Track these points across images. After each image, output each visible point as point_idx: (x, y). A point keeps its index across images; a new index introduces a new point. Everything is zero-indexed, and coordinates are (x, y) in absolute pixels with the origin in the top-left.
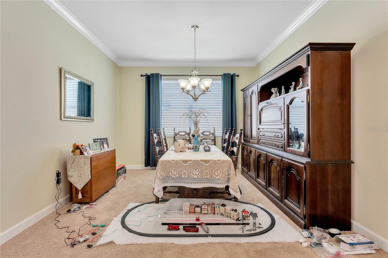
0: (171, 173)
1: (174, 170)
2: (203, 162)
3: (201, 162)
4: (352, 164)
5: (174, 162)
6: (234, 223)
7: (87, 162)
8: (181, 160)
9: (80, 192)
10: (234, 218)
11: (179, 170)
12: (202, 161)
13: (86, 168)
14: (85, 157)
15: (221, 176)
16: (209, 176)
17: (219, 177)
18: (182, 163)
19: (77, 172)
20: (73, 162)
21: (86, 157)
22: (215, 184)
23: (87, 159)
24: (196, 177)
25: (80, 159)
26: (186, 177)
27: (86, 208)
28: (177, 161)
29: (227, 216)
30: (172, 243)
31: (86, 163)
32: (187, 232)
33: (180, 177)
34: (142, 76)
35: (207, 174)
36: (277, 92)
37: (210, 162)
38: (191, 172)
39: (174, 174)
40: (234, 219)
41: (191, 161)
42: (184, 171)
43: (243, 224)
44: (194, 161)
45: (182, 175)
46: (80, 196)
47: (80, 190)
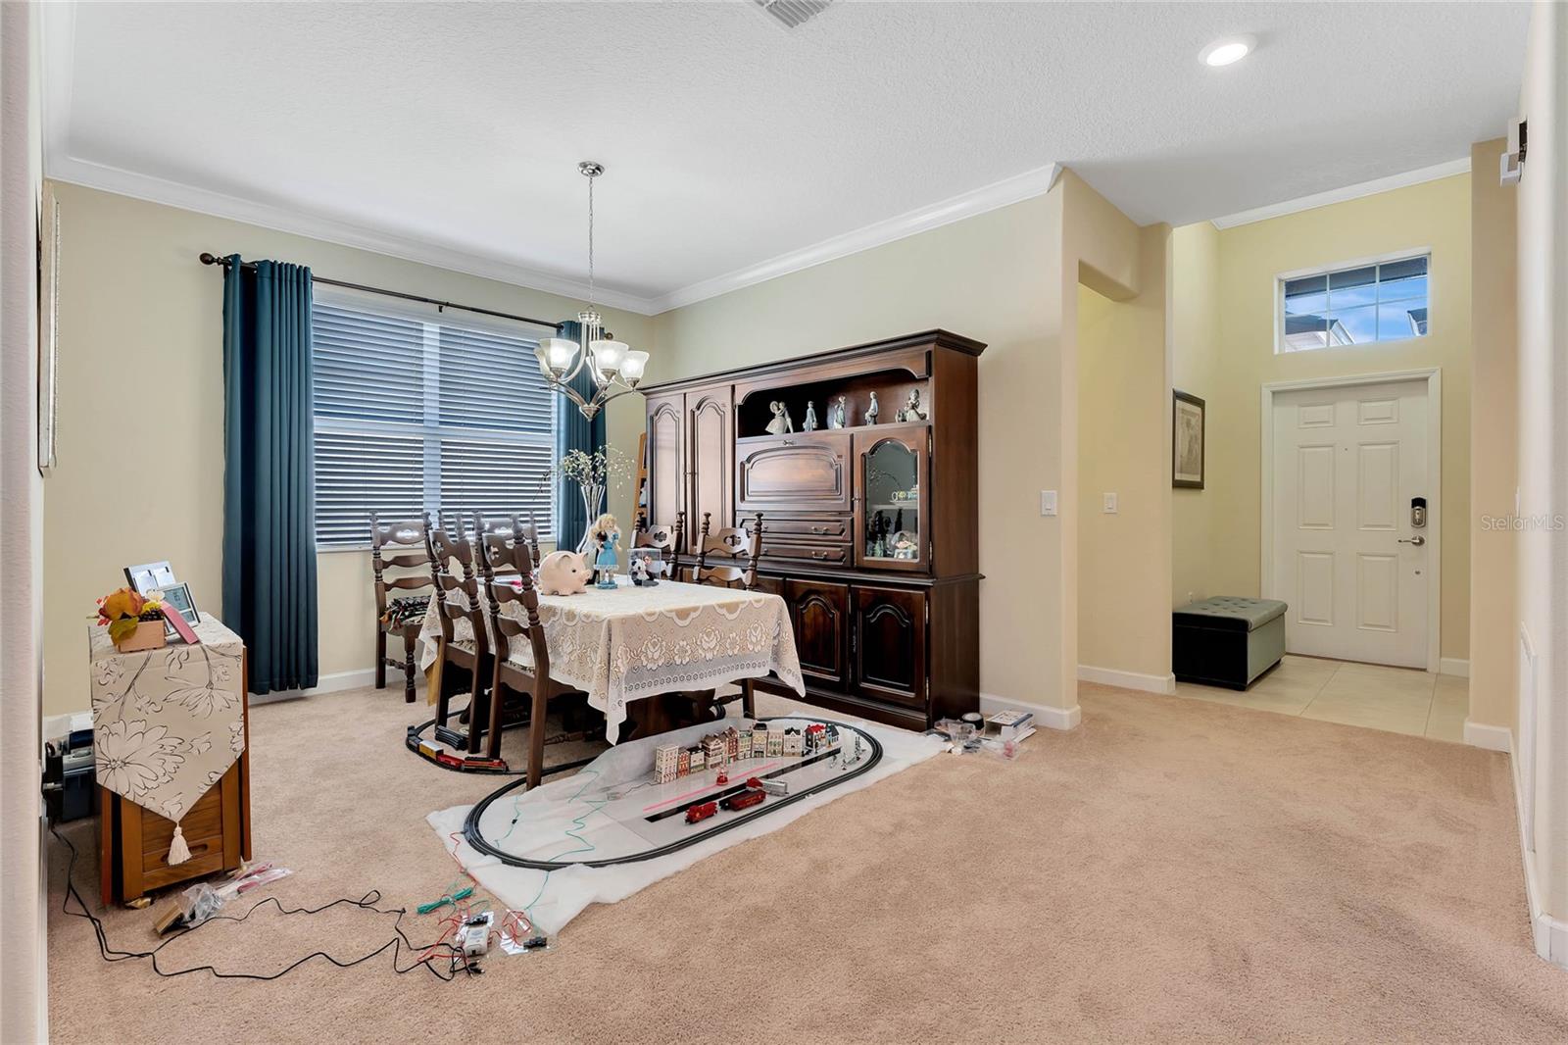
0: (646, 656)
1: (654, 645)
2: (724, 611)
3: (719, 610)
4: (980, 581)
5: (656, 617)
6: (793, 766)
7: (225, 673)
8: (671, 611)
9: (178, 830)
10: (796, 750)
11: (667, 644)
12: (721, 606)
13: (219, 702)
14: (210, 654)
15: (763, 644)
16: (738, 647)
17: (759, 647)
18: (675, 617)
19: (156, 734)
20: (132, 684)
21: (218, 650)
22: (751, 669)
23: (224, 659)
24: (709, 656)
25: (176, 665)
26: (688, 659)
27: (239, 891)
28: (661, 613)
29: (775, 752)
30: (748, 840)
31: (215, 679)
32: (740, 809)
33: (670, 665)
34: (206, 259)
35: (733, 644)
36: (787, 414)
37: (741, 606)
38: (699, 643)
39: (654, 657)
40: (793, 754)
41: (695, 609)
42: (681, 643)
43: (829, 754)
44: (705, 608)
45: (676, 658)
46: (180, 851)
47: (177, 822)
